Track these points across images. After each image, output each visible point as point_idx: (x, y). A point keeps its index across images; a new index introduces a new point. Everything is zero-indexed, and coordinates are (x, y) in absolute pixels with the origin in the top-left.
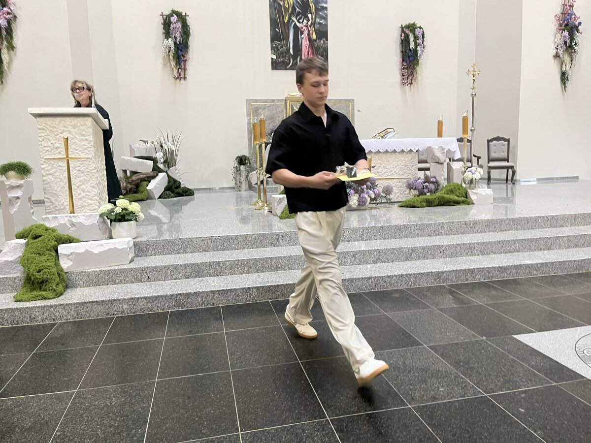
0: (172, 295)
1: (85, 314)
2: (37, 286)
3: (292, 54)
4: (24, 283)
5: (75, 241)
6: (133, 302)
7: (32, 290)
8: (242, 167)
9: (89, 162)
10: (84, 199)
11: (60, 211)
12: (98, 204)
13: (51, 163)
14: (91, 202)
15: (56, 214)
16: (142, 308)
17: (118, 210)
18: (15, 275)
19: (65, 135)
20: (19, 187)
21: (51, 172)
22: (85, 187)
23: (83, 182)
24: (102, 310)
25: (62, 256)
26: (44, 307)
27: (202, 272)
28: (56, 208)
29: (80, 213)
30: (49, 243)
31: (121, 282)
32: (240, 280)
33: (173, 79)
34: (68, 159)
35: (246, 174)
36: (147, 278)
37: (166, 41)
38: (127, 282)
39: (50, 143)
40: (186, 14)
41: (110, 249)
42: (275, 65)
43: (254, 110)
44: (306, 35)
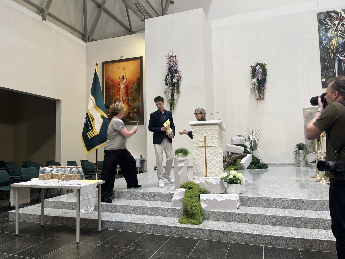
1: (214, 238)
2: (190, 216)
4: (184, 213)
5: (208, 192)
6: (241, 235)
7: (187, 218)
8: (301, 151)
9: (216, 148)
10: (212, 169)
11: (200, 174)
12: (219, 172)
13: (197, 149)
14: (216, 171)
15: (198, 176)
16: (246, 241)
17: (231, 177)
18: (180, 208)
19: (205, 135)
20: (183, 161)
21: (197, 154)
22: (213, 162)
23: (212, 160)
24: (223, 237)
25: (202, 201)
26: (193, 229)
27: (284, 223)
28: (198, 173)
29: (210, 176)
30: (196, 192)
31: (232, 221)
32: (313, 233)
33: (256, 100)
34: (205, 147)
35: (304, 156)
36: (248, 220)
37: (253, 80)
38: (236, 221)
39: (197, 139)
40: (265, 63)
41: (227, 200)
42: (324, 85)
43: (309, 114)
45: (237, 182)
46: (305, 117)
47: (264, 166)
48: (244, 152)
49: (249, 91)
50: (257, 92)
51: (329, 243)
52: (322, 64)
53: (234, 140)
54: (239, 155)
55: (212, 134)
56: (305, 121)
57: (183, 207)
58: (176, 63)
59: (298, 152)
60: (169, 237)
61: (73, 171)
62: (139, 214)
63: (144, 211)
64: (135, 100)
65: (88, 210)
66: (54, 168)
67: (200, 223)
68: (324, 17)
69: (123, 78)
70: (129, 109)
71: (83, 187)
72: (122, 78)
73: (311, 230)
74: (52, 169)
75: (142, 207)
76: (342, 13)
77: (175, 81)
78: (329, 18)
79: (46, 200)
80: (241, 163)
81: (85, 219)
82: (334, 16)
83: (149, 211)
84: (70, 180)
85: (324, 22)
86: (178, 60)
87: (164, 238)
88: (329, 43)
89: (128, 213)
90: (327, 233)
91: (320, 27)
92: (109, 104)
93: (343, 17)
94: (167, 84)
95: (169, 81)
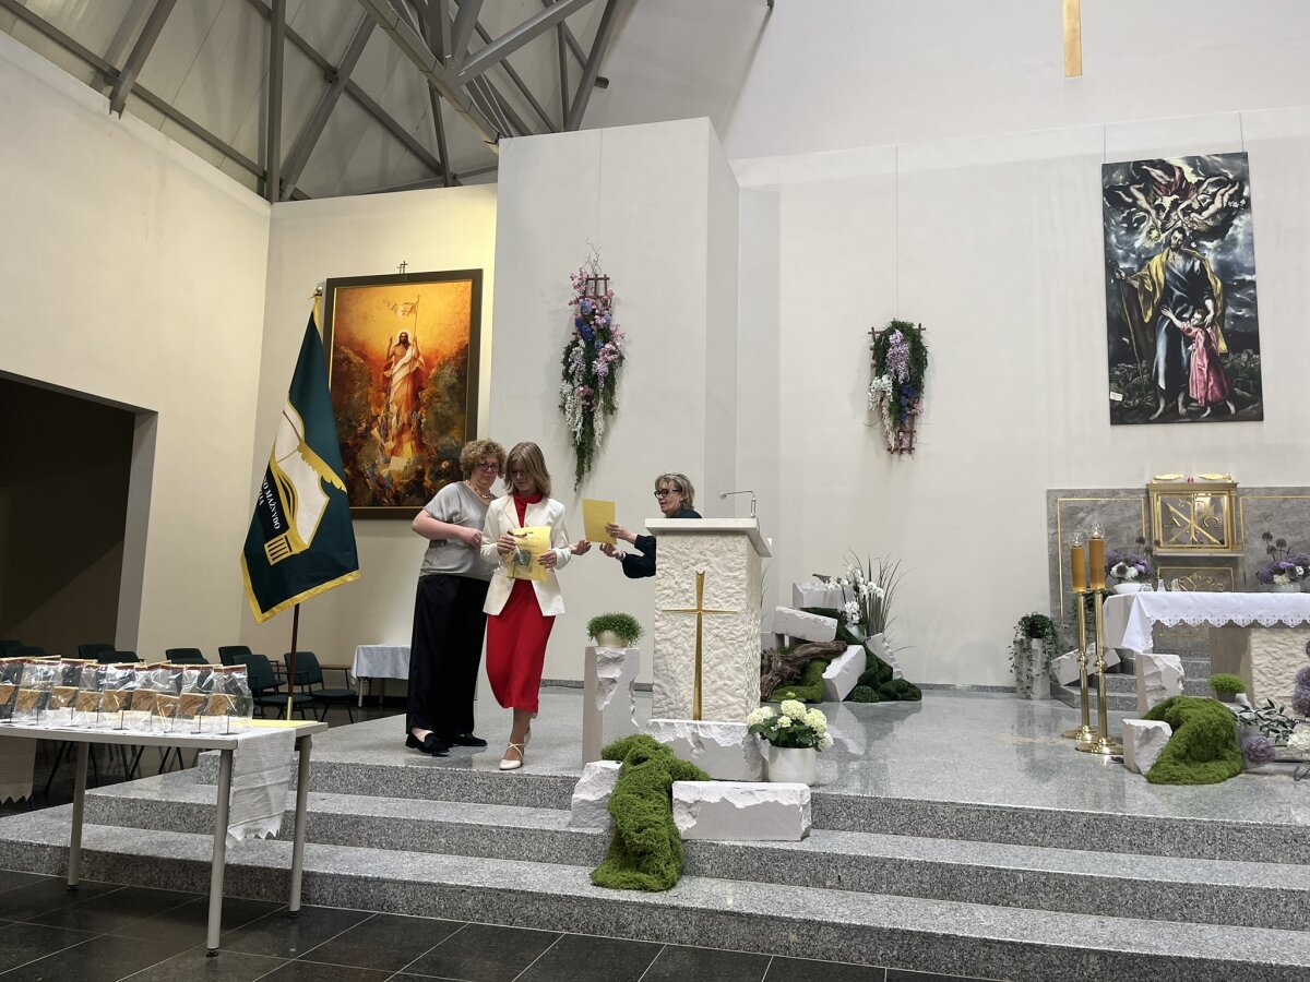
0: (893, 931)
1: (714, 938)
2: (633, 859)
3: (1163, 387)
4: (611, 849)
5: (700, 776)
6: (808, 930)
7: (622, 868)
8: (1035, 643)
9: (736, 619)
10: (721, 693)
11: (677, 712)
12: (744, 705)
13: (671, 620)
14: (731, 699)
15: (669, 718)
16: (828, 949)
17: (785, 722)
18: (600, 831)
19: (700, 568)
20: (617, 660)
21: (669, 636)
22: (723, 669)
23: (721, 659)
24: (747, 936)
25: (679, 806)
26: (643, 906)
27: (959, 888)
28: (672, 706)
29: (711, 719)
30: (658, 775)
31: (782, 880)
32: (1053, 925)
33: (885, 453)
34: (699, 613)
35: (1045, 660)
36: (836, 879)
37: (877, 381)
38: (795, 882)
39: (673, 583)
40: (920, 325)
41: (766, 804)
42: (1119, 415)
43: (1067, 512)
44: (1201, 345)
45: (804, 740)
46: (1052, 523)
47: (906, 691)
48: (838, 637)
49: (862, 418)
50: (891, 425)
51: (1106, 960)
52: (1112, 339)
53: (804, 593)
54: (820, 649)
55: (725, 565)
56: (1054, 534)
57: (611, 827)
58: (605, 303)
59: (1025, 646)
60: (555, 936)
61: (212, 680)
62: (448, 851)
63: (467, 841)
64: (444, 425)
65: (259, 830)
66: (138, 669)
67: (670, 885)
68: (1123, 182)
69: (404, 342)
70: (420, 461)
71: (247, 741)
72: (401, 341)
73: (1049, 915)
74: (128, 672)
75: (457, 824)
76: (1188, 170)
77: (600, 367)
78: (1142, 186)
79: (100, 792)
80: (825, 676)
81: (239, 866)
82: (1160, 180)
83: (485, 842)
84: (197, 718)
85: (1123, 196)
86: (612, 294)
87: (535, 937)
88: (1140, 270)
89: (403, 848)
90: (1103, 927)
91: (1111, 214)
92: (344, 436)
93: (1188, 184)
94: (568, 377)
95: (576, 368)
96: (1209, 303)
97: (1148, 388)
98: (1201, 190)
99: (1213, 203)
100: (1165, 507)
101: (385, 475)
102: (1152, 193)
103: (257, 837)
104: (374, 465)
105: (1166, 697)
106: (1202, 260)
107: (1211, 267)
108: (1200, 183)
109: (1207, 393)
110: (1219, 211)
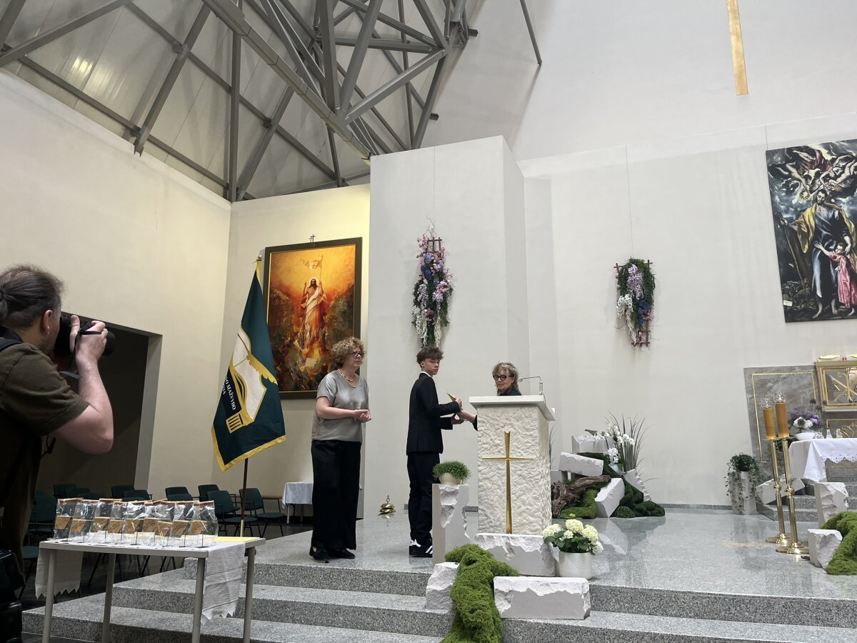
2: (468, 633)
3: (820, 295)
4: (453, 625)
5: (512, 573)
7: (462, 637)
8: (743, 475)
9: (533, 464)
10: (525, 515)
11: (495, 528)
12: (541, 523)
13: (489, 465)
14: (532, 519)
15: (490, 532)
17: (569, 534)
18: (445, 612)
19: (507, 430)
20: (454, 493)
21: (488, 476)
22: (526, 498)
23: (524, 491)
25: (498, 594)
28: (491, 524)
29: (518, 533)
30: (484, 573)
33: (630, 347)
34: (508, 460)
35: (752, 486)
37: (621, 298)
39: (489, 440)
40: (649, 261)
41: (558, 593)
42: (791, 316)
43: (759, 384)
44: (844, 267)
45: (583, 547)
46: (749, 391)
47: (653, 510)
48: (605, 472)
49: (613, 323)
50: (633, 327)
52: (782, 265)
53: (580, 443)
54: (593, 481)
55: (524, 427)
56: (751, 398)
57: (453, 609)
58: (440, 256)
59: (736, 477)
61: (192, 512)
62: (345, 626)
63: (356, 619)
65: (221, 612)
66: (147, 505)
68: (780, 161)
69: (314, 285)
70: (324, 360)
71: (214, 552)
72: (312, 284)
74: (141, 506)
75: (350, 607)
76: (824, 152)
77: (438, 296)
78: (794, 163)
79: (122, 585)
80: (596, 500)
81: (209, 636)
82: (806, 159)
83: (369, 620)
84: (183, 537)
85: (782, 171)
86: (444, 250)
88: (797, 218)
89: (316, 624)
91: (774, 182)
92: (277, 346)
93: (826, 161)
94: (417, 303)
95: (422, 297)
96: (847, 239)
97: (809, 297)
98: (835, 165)
99: (843, 172)
100: (828, 379)
101: (302, 370)
102: (802, 168)
103: (221, 616)
104: (296, 364)
105: (837, 513)
106: (840, 210)
107: (846, 214)
108: (833, 160)
109: (851, 299)
110: (848, 178)
